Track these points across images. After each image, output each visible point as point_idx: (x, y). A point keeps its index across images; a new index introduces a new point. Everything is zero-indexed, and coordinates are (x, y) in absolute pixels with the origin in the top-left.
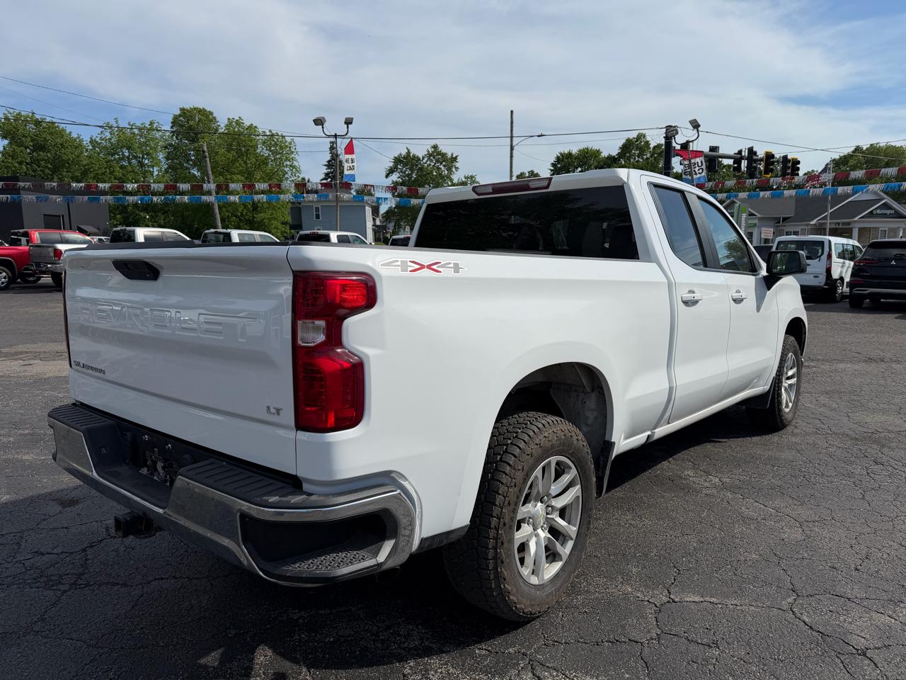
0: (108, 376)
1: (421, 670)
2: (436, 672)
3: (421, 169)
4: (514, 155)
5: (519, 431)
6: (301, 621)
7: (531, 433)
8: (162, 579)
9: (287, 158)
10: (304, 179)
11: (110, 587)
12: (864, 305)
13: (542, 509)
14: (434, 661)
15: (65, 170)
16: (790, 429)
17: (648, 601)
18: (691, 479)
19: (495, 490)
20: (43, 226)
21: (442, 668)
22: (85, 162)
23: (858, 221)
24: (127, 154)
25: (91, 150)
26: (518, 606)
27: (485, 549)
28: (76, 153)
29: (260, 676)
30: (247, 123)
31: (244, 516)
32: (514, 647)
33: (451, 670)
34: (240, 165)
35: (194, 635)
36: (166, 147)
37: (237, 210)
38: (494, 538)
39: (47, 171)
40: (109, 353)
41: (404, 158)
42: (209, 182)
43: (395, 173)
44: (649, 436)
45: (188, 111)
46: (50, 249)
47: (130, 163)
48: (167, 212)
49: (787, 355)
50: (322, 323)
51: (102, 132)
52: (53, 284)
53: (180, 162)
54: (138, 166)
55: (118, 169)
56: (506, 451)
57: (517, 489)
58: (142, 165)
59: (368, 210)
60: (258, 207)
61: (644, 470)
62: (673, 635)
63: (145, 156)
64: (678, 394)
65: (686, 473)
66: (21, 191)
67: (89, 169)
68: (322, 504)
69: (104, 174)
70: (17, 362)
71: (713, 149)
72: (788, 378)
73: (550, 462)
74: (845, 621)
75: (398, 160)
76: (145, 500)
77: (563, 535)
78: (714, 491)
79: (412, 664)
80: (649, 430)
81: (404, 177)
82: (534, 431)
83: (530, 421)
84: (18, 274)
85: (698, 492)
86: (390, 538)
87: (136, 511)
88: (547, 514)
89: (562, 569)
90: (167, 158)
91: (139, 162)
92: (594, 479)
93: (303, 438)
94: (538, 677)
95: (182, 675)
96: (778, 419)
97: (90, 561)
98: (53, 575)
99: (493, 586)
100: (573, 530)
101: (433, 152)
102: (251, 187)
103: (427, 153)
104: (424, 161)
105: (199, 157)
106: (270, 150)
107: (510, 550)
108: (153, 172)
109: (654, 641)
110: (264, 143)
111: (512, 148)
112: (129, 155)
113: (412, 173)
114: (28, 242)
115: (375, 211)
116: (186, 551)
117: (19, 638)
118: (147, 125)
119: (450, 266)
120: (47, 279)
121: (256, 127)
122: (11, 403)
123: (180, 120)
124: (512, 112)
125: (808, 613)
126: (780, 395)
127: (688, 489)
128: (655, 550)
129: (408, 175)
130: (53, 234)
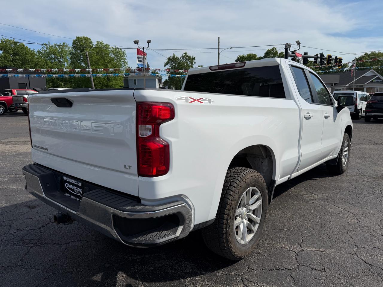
0: (49, 151)
1: (193, 283)
2: (200, 283)
3: (180, 63)
4: (220, 56)
5: (236, 176)
6: (138, 260)
7: (242, 177)
8: (75, 241)
9: (122, 58)
10: (129, 67)
11: (51, 245)
12: (371, 121)
13: (245, 210)
14: (198, 279)
15: (27, 64)
16: (345, 174)
17: (292, 251)
18: (305, 196)
19: (226, 202)
20: (18, 88)
21: (202, 282)
22: (36, 61)
23: (366, 85)
24: (53, 57)
25: (38, 55)
26: (236, 254)
27: (221, 229)
28: (32, 57)
29: (121, 286)
30: (105, 43)
31: (115, 216)
32: (234, 272)
33: (207, 283)
34: (102, 62)
35: (90, 267)
36: (70, 54)
37: (101, 81)
38: (226, 224)
39: (19, 64)
40: (49, 141)
41: (172, 58)
42: (89, 69)
43: (168, 65)
44: (289, 177)
45: (80, 38)
46: (22, 98)
47: (55, 61)
48: (71, 82)
49: (345, 141)
50: (150, 126)
51: (42, 47)
52: (23, 113)
53: (77, 60)
54: (58, 62)
55: (50, 63)
56: (230, 185)
57: (236, 202)
58: (60, 61)
59: (157, 81)
60: (110, 79)
61: (284, 192)
62: (304, 266)
63: (61, 58)
64: (302, 159)
65: (302, 193)
66: (8, 73)
67: (38, 63)
68: (151, 210)
69: (44, 66)
70: (8, 146)
71: (306, 54)
72: (345, 152)
73: (249, 190)
74: (380, 259)
75: (169, 59)
76: (68, 208)
77: (254, 222)
78: (316, 201)
79: (189, 280)
80: (289, 175)
81: (172, 66)
82: (243, 176)
83: (240, 171)
84: (8, 108)
85: (309, 201)
86: (181, 225)
87: (64, 213)
88: (247, 212)
89: (254, 237)
90: (71, 59)
91: (59, 60)
92: (268, 197)
93: (141, 179)
94: (246, 286)
95: (86, 286)
96: (341, 169)
97: (42, 234)
98: (26, 240)
99: (225, 245)
100: (258, 219)
101: (185, 56)
102: (107, 71)
103: (182, 56)
104: (181, 59)
105: (84, 58)
106: (115, 55)
107: (233, 229)
108: (65, 64)
109: (296, 269)
110: (112, 52)
111: (219, 54)
112: (54, 57)
113: (176, 64)
114: (12, 94)
115: (160, 81)
116: (85, 229)
117: (12, 268)
118: (62, 45)
119: (206, 100)
120: (20, 111)
121: (109, 45)
122: (6, 164)
123: (76, 42)
124: (219, 38)
125: (364, 255)
126: (341, 159)
127: (304, 200)
128: (292, 227)
129: (174, 66)
130: (23, 91)
